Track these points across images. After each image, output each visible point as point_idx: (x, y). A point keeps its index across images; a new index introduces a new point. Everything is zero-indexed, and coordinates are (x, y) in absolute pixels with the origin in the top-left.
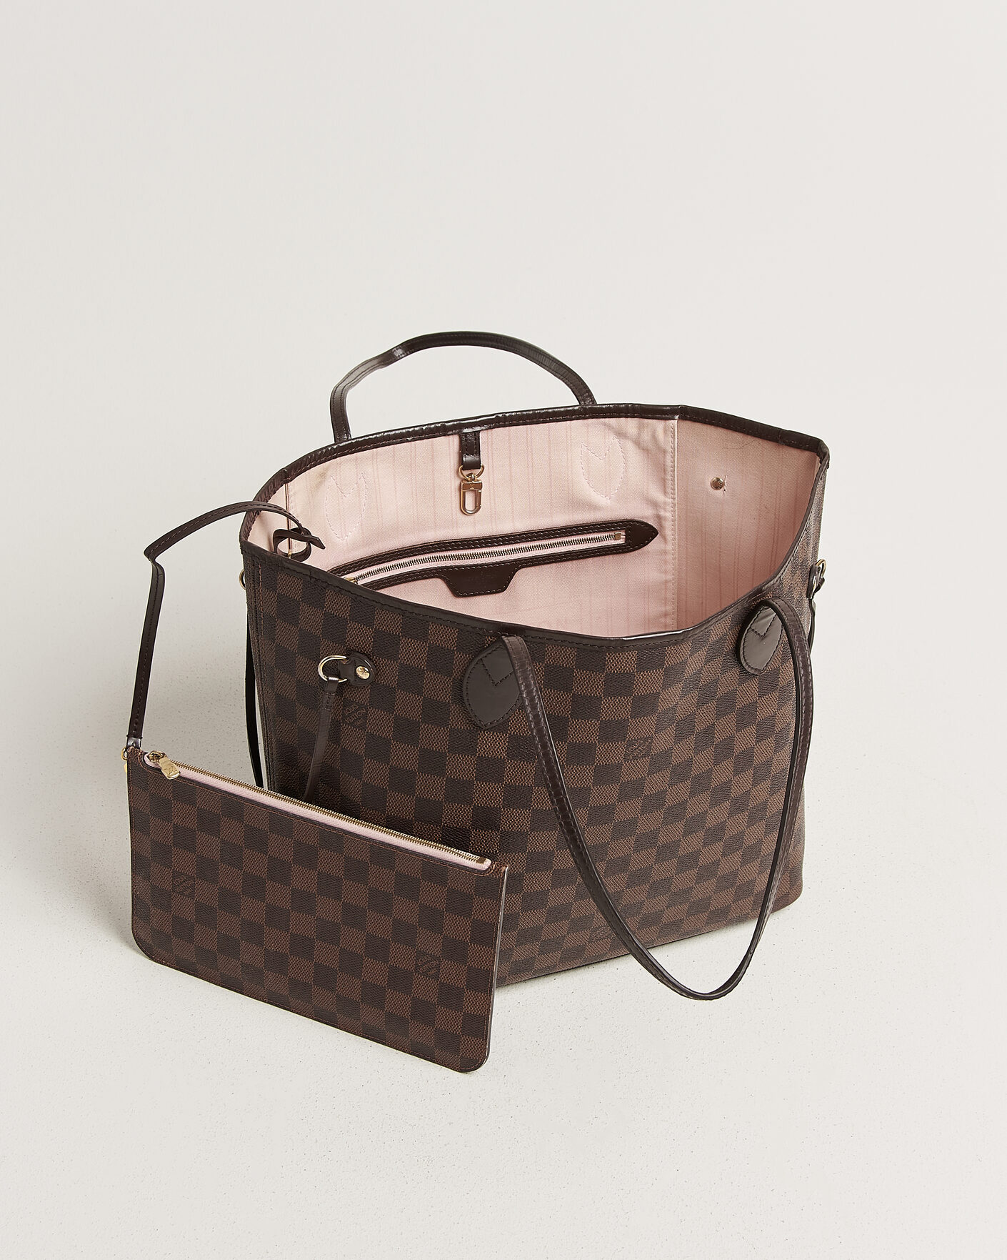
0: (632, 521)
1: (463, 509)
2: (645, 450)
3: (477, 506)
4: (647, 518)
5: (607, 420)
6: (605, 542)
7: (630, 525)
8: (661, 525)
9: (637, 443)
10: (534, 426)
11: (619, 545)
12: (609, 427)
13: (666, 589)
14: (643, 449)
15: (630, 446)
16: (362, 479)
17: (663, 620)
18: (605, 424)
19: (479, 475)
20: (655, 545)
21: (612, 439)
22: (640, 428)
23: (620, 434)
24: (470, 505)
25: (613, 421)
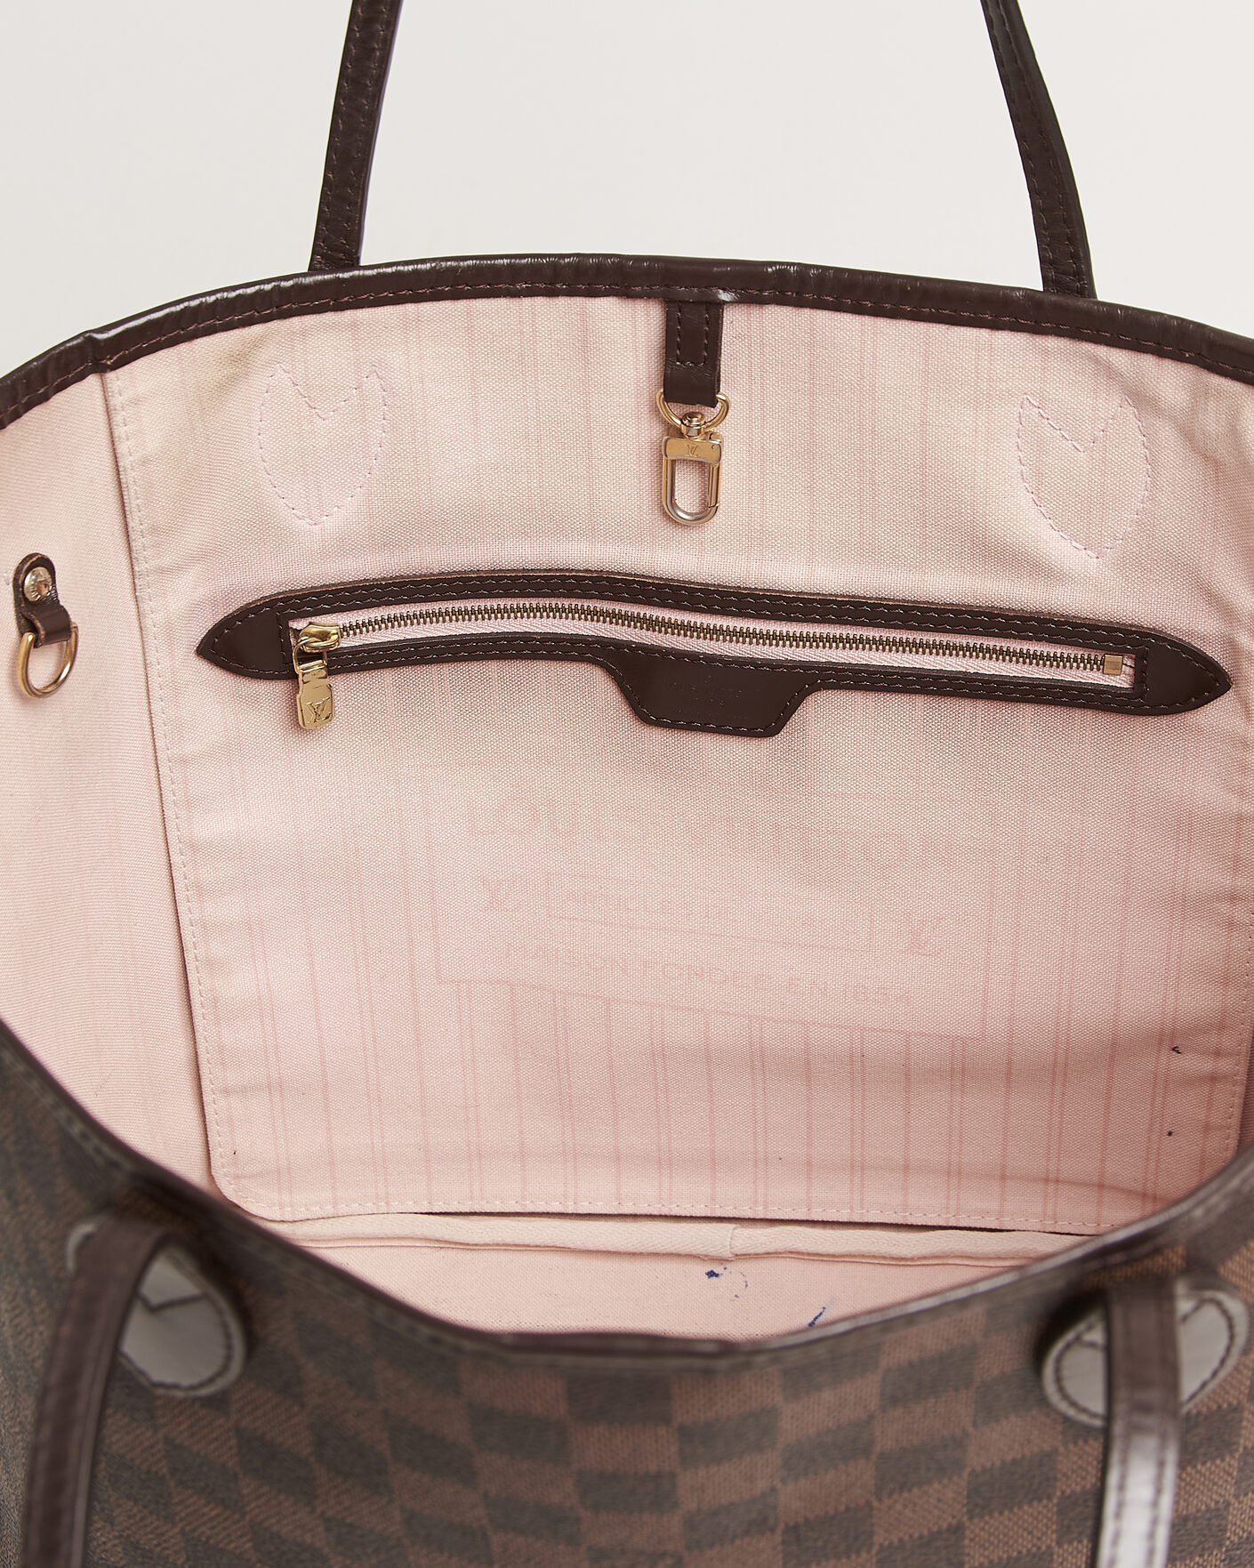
0: (1154, 637)
1: (667, 508)
2: (1209, 460)
3: (708, 508)
4: (1203, 638)
5: (1102, 351)
6: (1073, 672)
7: (1149, 644)
8: (1237, 666)
9: (1188, 435)
10: (882, 323)
11: (1113, 692)
12: (1110, 372)
13: (1239, 835)
14: (1206, 457)
15: (1167, 434)
16: (373, 378)
17: (1224, 908)
18: (1096, 360)
19: (715, 422)
20: (1217, 715)
21: (1112, 405)
22: (1199, 395)
23: (1141, 399)
24: (687, 495)
25: (1120, 359)
